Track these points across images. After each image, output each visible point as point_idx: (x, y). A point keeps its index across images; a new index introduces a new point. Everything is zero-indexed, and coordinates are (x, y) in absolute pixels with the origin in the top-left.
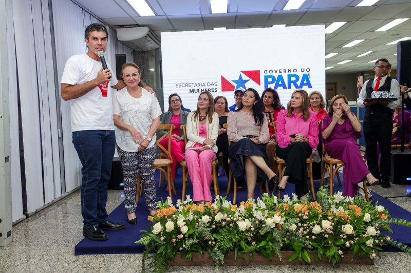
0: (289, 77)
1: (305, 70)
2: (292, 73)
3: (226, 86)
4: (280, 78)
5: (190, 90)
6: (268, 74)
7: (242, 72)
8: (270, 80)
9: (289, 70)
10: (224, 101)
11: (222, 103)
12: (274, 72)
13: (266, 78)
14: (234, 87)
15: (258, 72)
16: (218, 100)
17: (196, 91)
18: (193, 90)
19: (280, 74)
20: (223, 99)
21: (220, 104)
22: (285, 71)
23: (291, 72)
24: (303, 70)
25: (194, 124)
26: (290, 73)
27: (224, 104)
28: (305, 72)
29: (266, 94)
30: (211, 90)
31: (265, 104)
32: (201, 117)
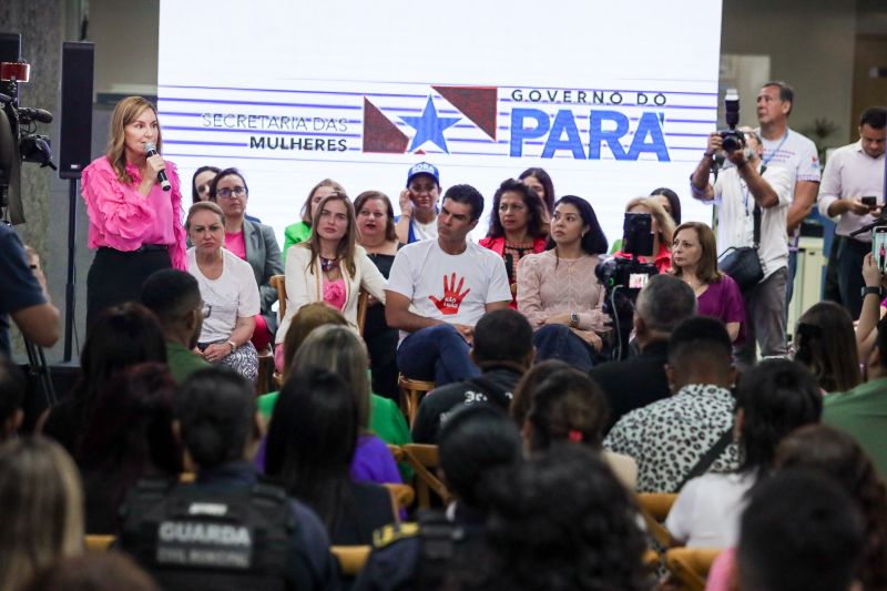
0: (596, 118)
1: (651, 100)
2: (607, 106)
3: (380, 135)
4: (566, 119)
6: (526, 104)
8: (530, 123)
9: (595, 94)
10: (382, 208)
11: (378, 214)
12: (545, 97)
13: (517, 115)
14: (405, 139)
15: (492, 92)
16: (367, 205)
19: (567, 107)
20: (380, 202)
21: (372, 217)
22: (582, 96)
23: (601, 100)
24: (642, 99)
25: (312, 279)
26: (598, 107)
27: (384, 218)
28: (651, 108)
29: (503, 201)
30: (326, 145)
31: (507, 227)
32: (326, 260)
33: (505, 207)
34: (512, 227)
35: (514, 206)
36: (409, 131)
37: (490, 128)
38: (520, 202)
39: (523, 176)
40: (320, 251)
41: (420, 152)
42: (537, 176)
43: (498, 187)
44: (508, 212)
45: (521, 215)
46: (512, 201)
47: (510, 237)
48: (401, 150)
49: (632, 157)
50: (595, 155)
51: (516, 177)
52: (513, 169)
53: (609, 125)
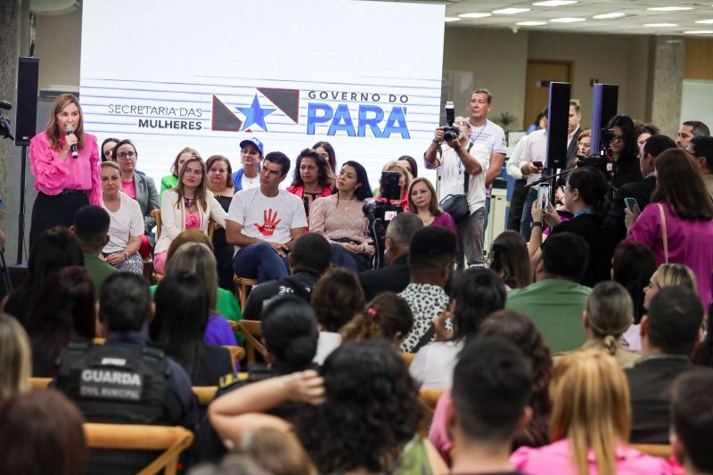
0: (363, 109)
1: (398, 98)
2: (370, 102)
3: (223, 119)
4: (343, 109)
5: (140, 121)
6: (318, 101)
7: (261, 90)
8: (320, 113)
9: (362, 95)
10: (225, 167)
11: (222, 171)
12: (330, 96)
13: (312, 107)
14: (240, 122)
15: (296, 93)
16: (214, 165)
17: (154, 124)
18: (147, 121)
19: (344, 103)
20: (223, 162)
21: (218, 172)
22: (354, 96)
23: (366, 99)
24: (393, 99)
25: (179, 212)
26: (364, 103)
27: (225, 174)
28: (398, 104)
29: (303, 163)
30: (188, 126)
31: (305, 180)
32: (188, 200)
33: (304, 167)
34: (308, 180)
35: (310, 167)
36: (242, 117)
37: (294, 117)
38: (314, 164)
39: (315, 147)
40: (184, 194)
41: (249, 131)
42: (324, 147)
43: (299, 154)
44: (306, 170)
45: (314, 173)
46: (308, 164)
47: (306, 186)
48: (236, 130)
49: (386, 135)
50: (362, 134)
51: (311, 148)
52: (309, 143)
53: (371, 115)
